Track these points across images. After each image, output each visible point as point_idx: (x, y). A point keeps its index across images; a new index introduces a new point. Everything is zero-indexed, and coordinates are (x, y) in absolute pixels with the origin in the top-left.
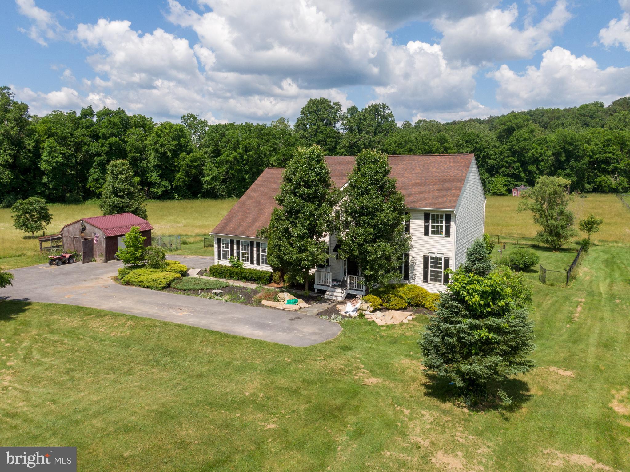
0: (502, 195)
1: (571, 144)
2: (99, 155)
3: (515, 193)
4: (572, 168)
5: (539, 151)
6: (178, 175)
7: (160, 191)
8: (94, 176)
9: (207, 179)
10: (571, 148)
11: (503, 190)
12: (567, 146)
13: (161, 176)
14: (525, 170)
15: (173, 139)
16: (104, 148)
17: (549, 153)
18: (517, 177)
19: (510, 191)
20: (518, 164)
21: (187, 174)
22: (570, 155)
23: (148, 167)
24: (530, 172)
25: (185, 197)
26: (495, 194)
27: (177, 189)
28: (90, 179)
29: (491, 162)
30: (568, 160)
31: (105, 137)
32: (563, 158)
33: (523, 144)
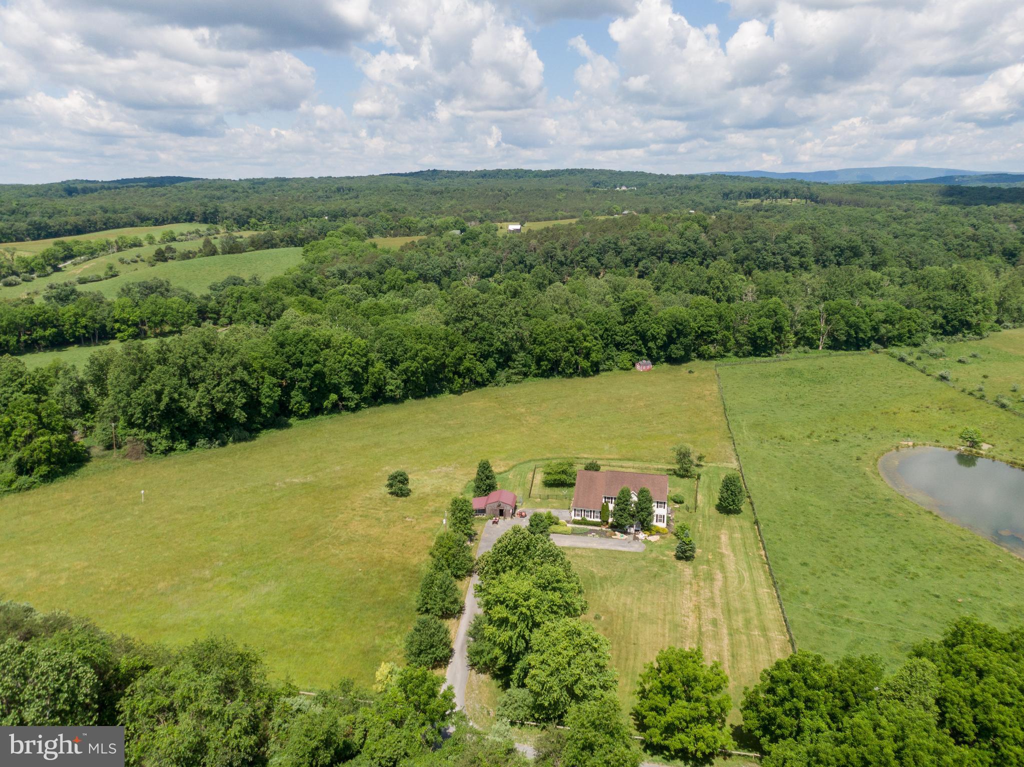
0: (628, 369)
1: (681, 324)
2: (302, 381)
3: (638, 367)
4: (681, 343)
5: (657, 330)
6: (367, 388)
7: (352, 404)
8: (298, 399)
9: (389, 387)
10: (680, 327)
11: (629, 365)
12: (678, 326)
13: (353, 390)
14: (646, 345)
15: (362, 356)
16: (309, 374)
17: (664, 332)
18: (640, 353)
19: (634, 365)
20: (640, 342)
21: (375, 385)
22: (680, 333)
23: (340, 383)
24: (649, 348)
25: (370, 405)
26: (622, 369)
27: (364, 400)
28: (293, 401)
29: (618, 338)
30: (678, 337)
31: (310, 365)
32: (675, 336)
33: (644, 325)
